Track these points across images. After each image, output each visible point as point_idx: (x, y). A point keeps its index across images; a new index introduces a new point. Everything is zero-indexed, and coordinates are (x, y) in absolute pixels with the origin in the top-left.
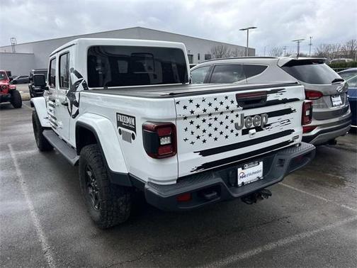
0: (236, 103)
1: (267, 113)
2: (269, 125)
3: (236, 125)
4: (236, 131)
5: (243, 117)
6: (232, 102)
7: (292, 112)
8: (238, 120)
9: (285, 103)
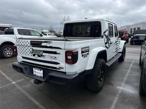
0: (30, 44)
1: (43, 51)
2: (44, 56)
3: (31, 51)
4: (31, 54)
5: (33, 50)
6: (29, 43)
7: (57, 54)
8: (31, 50)
9: (52, 48)
